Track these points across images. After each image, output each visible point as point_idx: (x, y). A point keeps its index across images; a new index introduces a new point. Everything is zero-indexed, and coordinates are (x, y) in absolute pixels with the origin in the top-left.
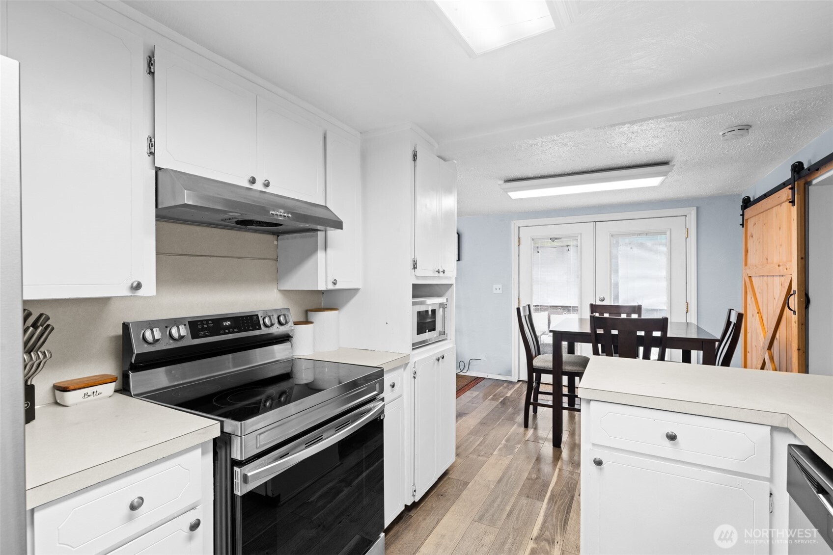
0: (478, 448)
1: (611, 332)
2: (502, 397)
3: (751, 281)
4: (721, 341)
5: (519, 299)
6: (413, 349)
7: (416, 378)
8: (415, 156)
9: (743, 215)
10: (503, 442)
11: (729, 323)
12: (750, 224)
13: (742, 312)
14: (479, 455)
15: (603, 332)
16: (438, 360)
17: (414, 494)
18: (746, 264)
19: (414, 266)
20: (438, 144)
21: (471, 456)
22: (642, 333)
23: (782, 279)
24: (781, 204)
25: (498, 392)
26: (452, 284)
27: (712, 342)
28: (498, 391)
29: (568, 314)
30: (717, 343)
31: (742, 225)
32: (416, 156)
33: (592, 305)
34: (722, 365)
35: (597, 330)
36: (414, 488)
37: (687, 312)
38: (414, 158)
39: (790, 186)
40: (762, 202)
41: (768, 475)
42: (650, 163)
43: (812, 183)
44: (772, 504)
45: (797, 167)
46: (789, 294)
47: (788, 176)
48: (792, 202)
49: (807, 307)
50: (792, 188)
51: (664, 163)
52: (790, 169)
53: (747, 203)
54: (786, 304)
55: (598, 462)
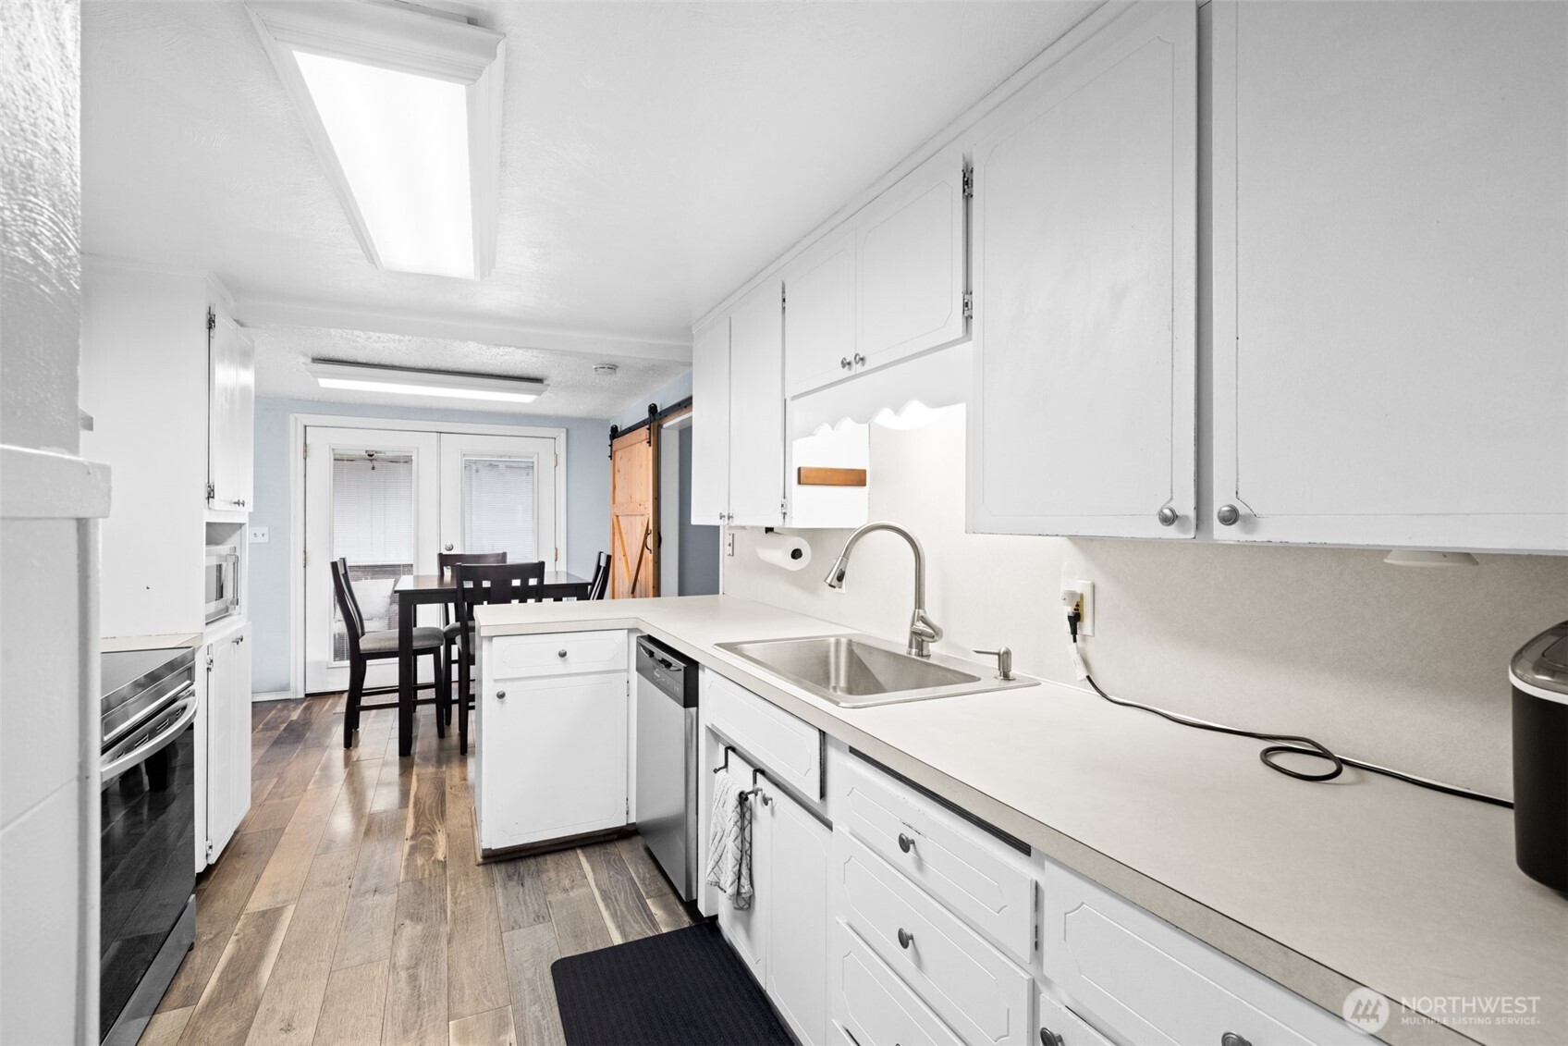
0: (274, 791)
1: (481, 584)
2: (283, 723)
3: (618, 522)
4: (593, 584)
5: (305, 552)
6: (207, 624)
7: (213, 670)
8: (211, 323)
9: (611, 446)
10: (317, 773)
11: (599, 567)
12: (618, 455)
13: (610, 553)
14: (282, 798)
15: (472, 586)
16: (238, 643)
17: (210, 852)
18: (614, 503)
19: (209, 494)
20: (235, 301)
21: (266, 803)
22: (516, 583)
23: (642, 518)
24: (641, 442)
25: (271, 718)
26: (244, 524)
27: (585, 585)
28: (268, 717)
29: (372, 579)
30: (589, 587)
31: (611, 457)
32: (214, 322)
33: (441, 556)
34: (598, 598)
35: (464, 582)
36: (209, 843)
37: (556, 560)
38: (210, 324)
39: (648, 426)
40: (627, 435)
41: (626, 667)
42: (524, 376)
43: (665, 426)
44: (628, 689)
45: (653, 409)
46: (647, 534)
47: (646, 415)
48: (649, 442)
49: (659, 546)
50: (649, 429)
51: (538, 380)
52: (647, 409)
53: (615, 433)
54: (645, 544)
55: (501, 696)
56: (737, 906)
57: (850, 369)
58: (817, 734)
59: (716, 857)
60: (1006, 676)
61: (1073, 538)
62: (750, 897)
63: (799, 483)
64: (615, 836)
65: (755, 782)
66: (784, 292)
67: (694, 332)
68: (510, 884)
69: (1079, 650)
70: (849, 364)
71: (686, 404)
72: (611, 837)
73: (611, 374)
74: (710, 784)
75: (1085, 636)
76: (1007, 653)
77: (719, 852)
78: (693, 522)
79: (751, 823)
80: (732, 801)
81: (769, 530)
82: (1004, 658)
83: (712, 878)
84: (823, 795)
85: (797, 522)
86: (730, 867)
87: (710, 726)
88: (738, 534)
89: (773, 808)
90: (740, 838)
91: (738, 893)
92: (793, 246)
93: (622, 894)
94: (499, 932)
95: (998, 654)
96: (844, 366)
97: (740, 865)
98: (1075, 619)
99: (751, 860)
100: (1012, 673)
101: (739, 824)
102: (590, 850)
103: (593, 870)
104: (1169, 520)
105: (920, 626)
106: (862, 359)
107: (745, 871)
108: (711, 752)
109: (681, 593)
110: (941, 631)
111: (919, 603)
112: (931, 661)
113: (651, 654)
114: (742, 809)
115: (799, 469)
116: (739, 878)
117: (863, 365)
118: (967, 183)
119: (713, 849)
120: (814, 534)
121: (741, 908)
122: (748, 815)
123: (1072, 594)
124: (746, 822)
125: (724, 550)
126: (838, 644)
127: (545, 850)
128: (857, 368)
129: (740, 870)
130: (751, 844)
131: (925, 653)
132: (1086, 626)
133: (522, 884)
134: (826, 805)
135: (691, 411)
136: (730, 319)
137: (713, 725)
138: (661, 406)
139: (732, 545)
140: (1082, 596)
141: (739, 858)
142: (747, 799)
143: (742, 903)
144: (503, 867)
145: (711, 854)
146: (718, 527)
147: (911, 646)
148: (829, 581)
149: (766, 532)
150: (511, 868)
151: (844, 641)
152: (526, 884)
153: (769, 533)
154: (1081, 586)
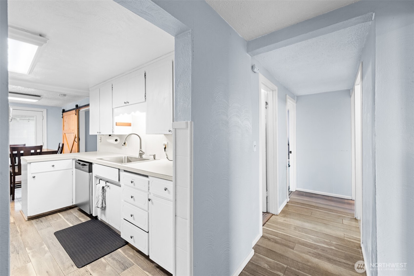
3: (65, 135)
4: (58, 151)
9: (62, 114)
11: (59, 147)
12: (65, 117)
13: (63, 143)
18: (64, 130)
22: (33, 151)
23: (73, 134)
24: (73, 114)
30: (56, 151)
31: (62, 117)
34: (60, 153)
35: (13, 152)
39: (75, 110)
40: (68, 112)
41: (72, 168)
42: (34, 95)
43: (80, 110)
44: (72, 173)
45: (77, 106)
46: (75, 138)
47: (75, 107)
48: (76, 114)
49: (79, 141)
50: (76, 111)
51: (39, 96)
52: (75, 106)
53: (64, 111)
54: (75, 140)
55: (34, 177)
56: (102, 209)
57: (126, 104)
58: (118, 170)
59: (97, 201)
60: (155, 159)
61: (165, 135)
62: (105, 207)
63: (116, 125)
64: (69, 209)
65: (106, 184)
66: (112, 86)
67: (90, 90)
68: (38, 223)
69: (166, 153)
70: (126, 103)
71: (88, 105)
72: (68, 209)
73: (64, 97)
74: (95, 187)
75: (167, 151)
76: (155, 155)
77: (98, 200)
78: (90, 134)
79: (105, 192)
80: (101, 188)
81: (110, 135)
82: (154, 156)
83: (96, 206)
84: (119, 180)
85: (115, 133)
86: (100, 202)
87: (95, 176)
88: (102, 137)
89: (110, 188)
90: (103, 196)
91: (102, 207)
92: (114, 77)
93: (72, 218)
94: (36, 231)
95: (153, 155)
96: (125, 103)
97: (103, 201)
98: (165, 148)
99: (105, 200)
100: (156, 158)
101: (102, 193)
102: (61, 213)
103: (63, 216)
104: (170, 131)
105: (141, 152)
106: (128, 102)
107: (104, 202)
108: (96, 181)
109: (86, 151)
110: (144, 153)
111: (141, 148)
112: (143, 158)
113: (79, 163)
114: (103, 190)
115: (116, 123)
116: (102, 204)
117: (128, 103)
118: (145, 76)
119: (96, 200)
120: (120, 136)
121: (103, 210)
122: (104, 191)
123: (164, 144)
124: (104, 192)
125: (98, 141)
126: (125, 157)
127: (48, 215)
128: (127, 104)
129: (103, 202)
130: (105, 197)
131: (142, 157)
132: (166, 149)
133: (42, 222)
134: (120, 182)
135: (89, 107)
136: (100, 89)
137: (96, 175)
138: (79, 105)
139: (101, 139)
140: (166, 144)
141: (102, 199)
142: (104, 187)
143: (103, 209)
144: (35, 220)
145: (96, 201)
146: (96, 135)
147: (139, 156)
148: (122, 144)
149: (109, 136)
150: (37, 220)
151: (126, 157)
152: (43, 222)
153: (110, 136)
154: (166, 143)
